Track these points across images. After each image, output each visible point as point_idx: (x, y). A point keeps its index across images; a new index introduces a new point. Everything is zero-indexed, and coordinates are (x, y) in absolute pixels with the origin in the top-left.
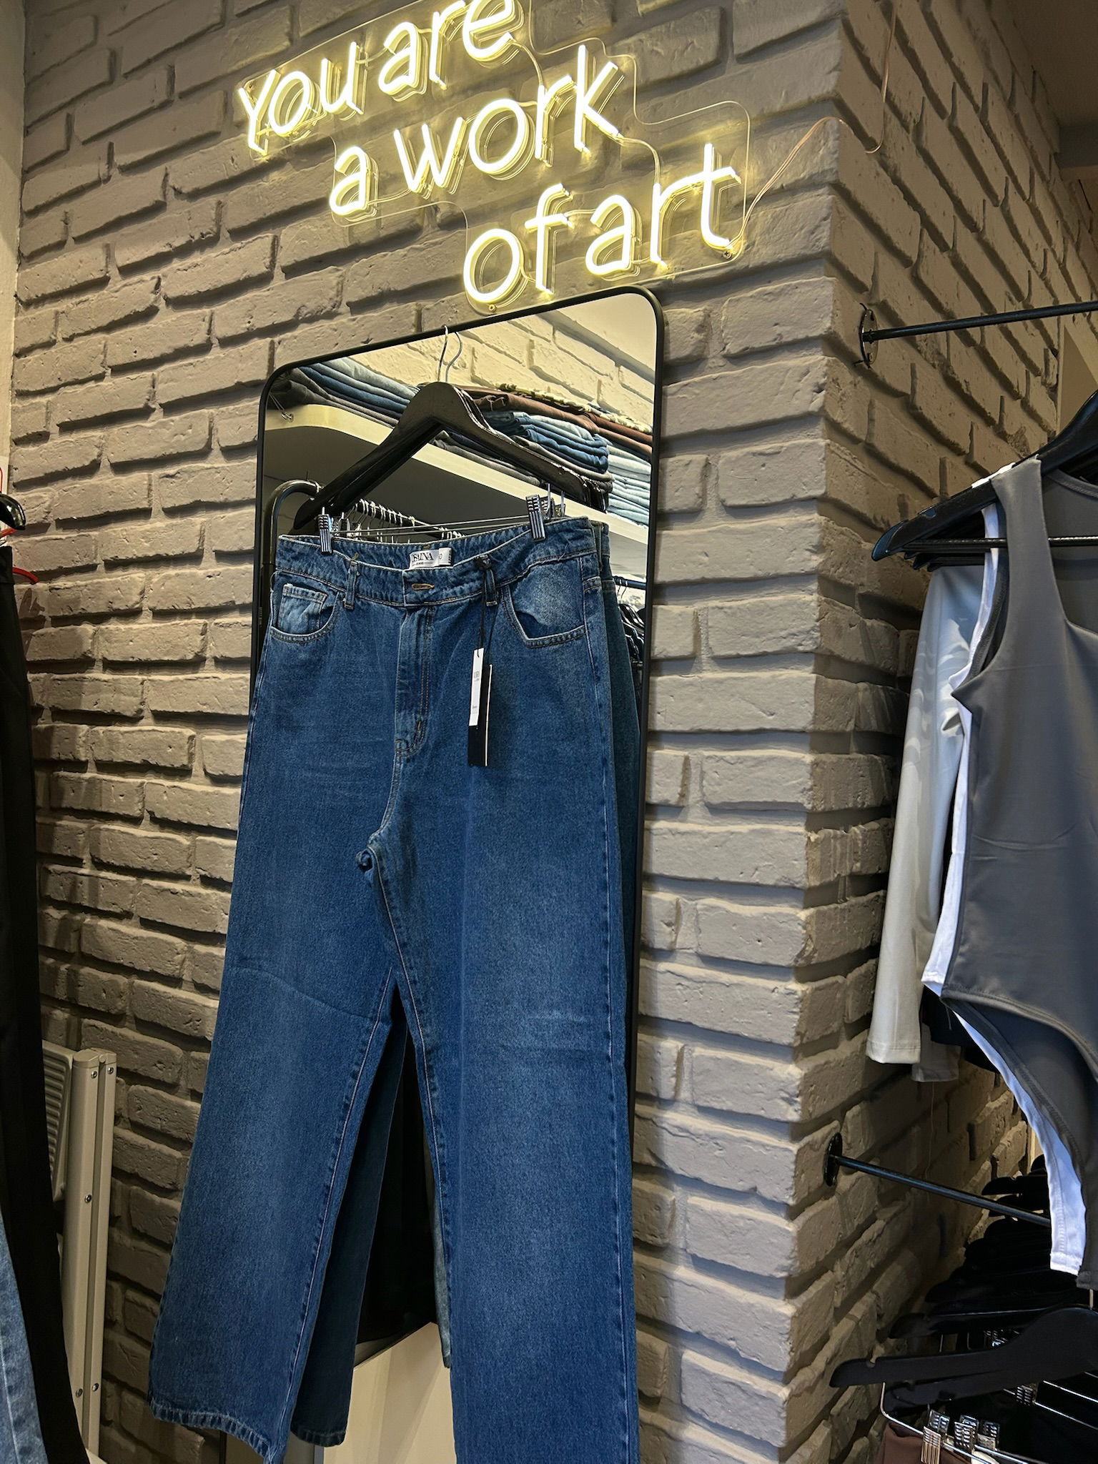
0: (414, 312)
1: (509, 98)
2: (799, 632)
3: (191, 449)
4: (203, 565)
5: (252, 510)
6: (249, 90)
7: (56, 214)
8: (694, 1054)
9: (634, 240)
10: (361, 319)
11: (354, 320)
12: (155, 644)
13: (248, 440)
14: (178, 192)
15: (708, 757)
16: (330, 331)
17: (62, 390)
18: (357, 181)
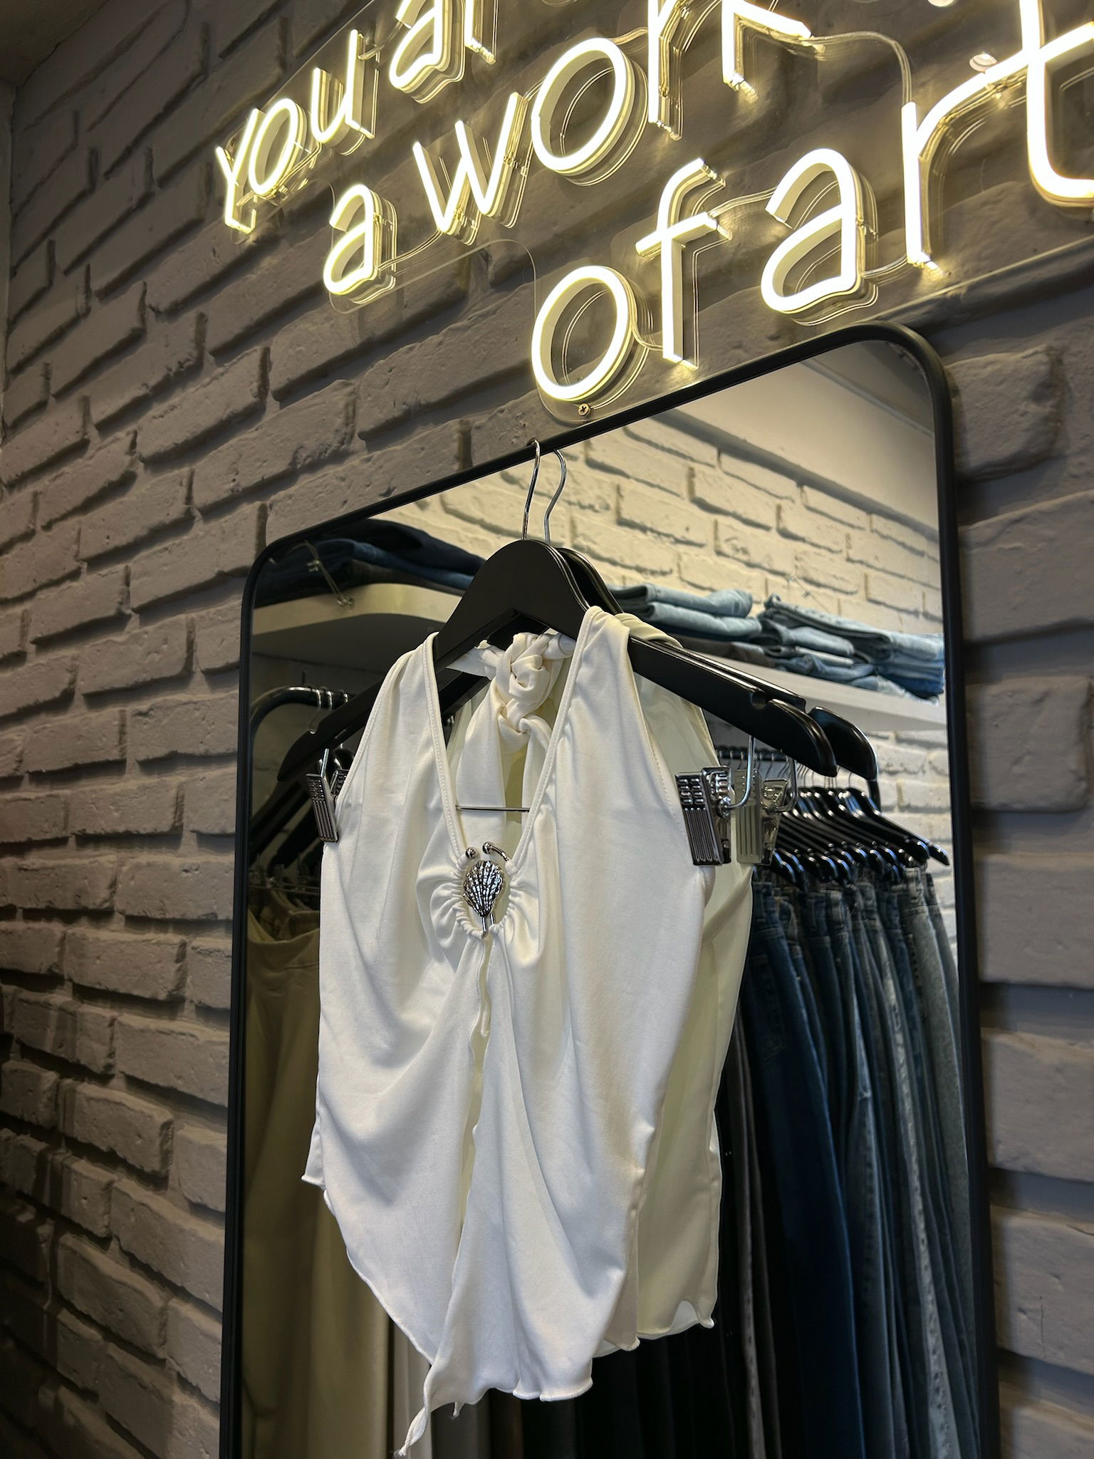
0: (456, 436)
1: (599, 37)
3: (166, 674)
4: (182, 849)
5: (232, 769)
6: (231, 151)
9: (863, 232)
10: (378, 459)
11: (368, 460)
12: (124, 968)
13: (229, 660)
14: (157, 312)
16: (335, 482)
17: (41, 595)
18: (362, 238)
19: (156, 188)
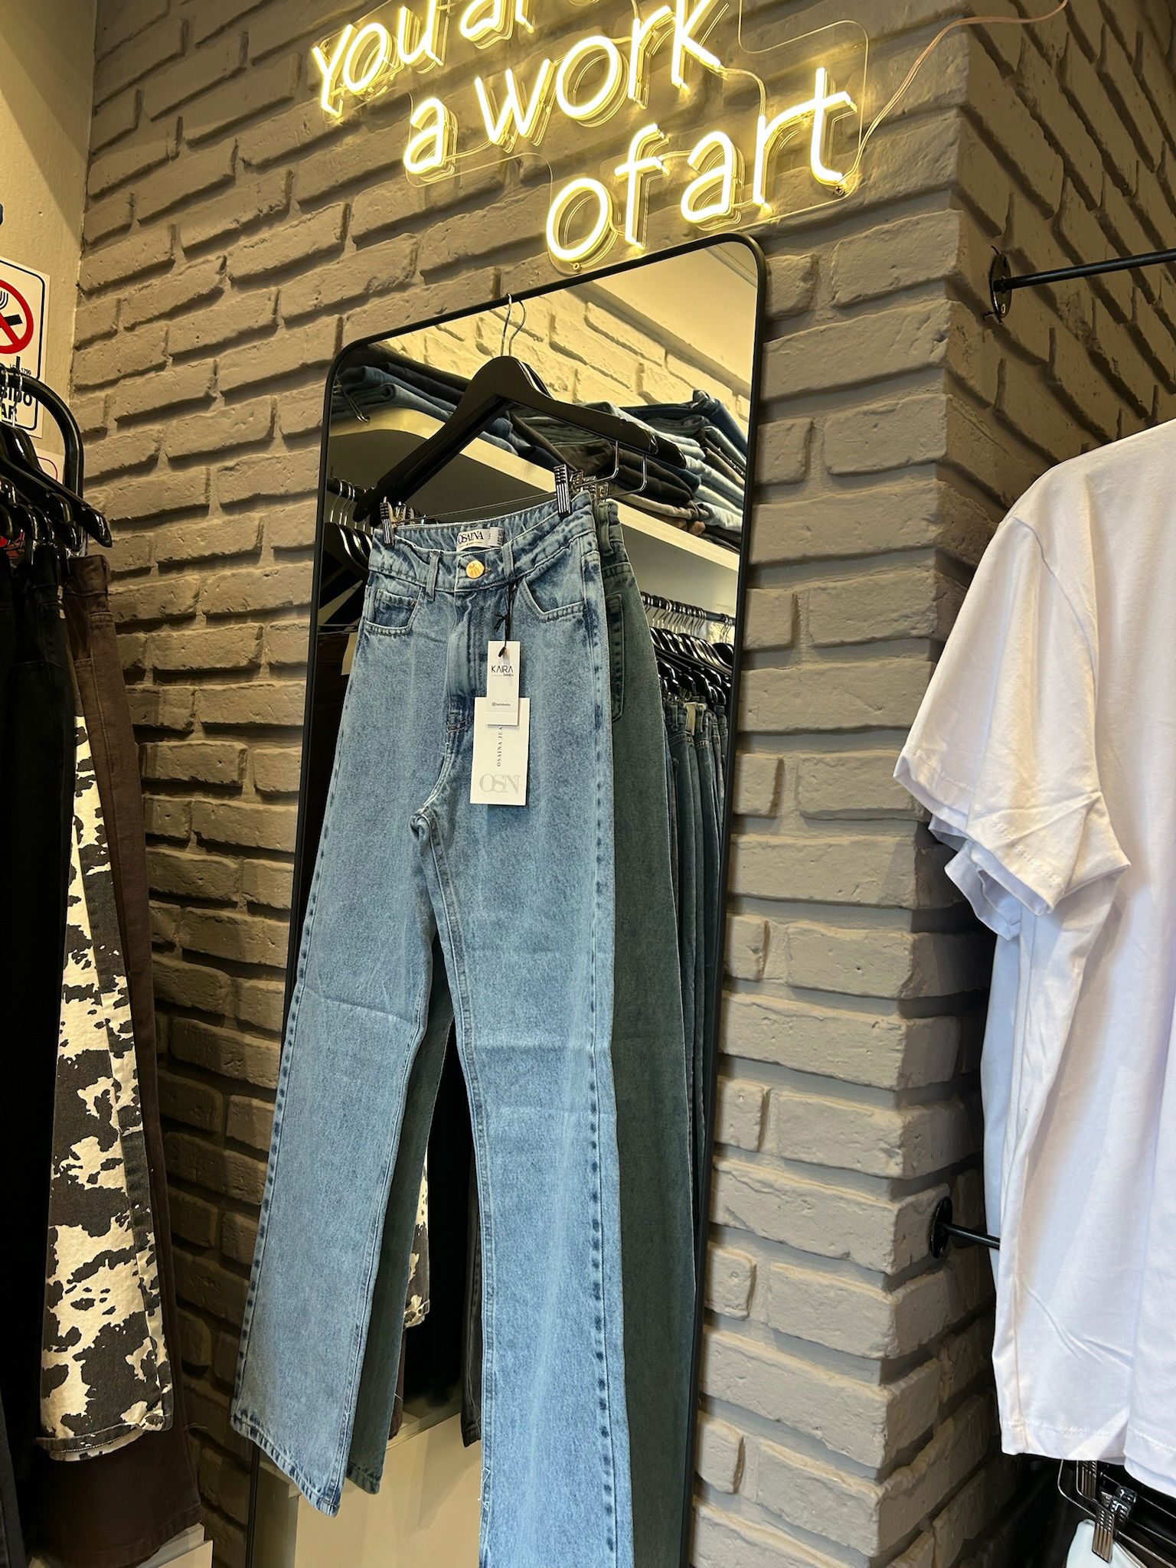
0: (492, 277)
1: (602, 34)
2: (914, 613)
3: (252, 438)
4: (261, 563)
5: (313, 501)
6: (325, 50)
7: (121, 196)
8: (781, 1099)
9: (735, 182)
10: (436, 288)
11: (428, 289)
12: (207, 651)
13: (312, 425)
14: (248, 165)
15: (805, 760)
16: (402, 303)
17: (122, 382)
18: (435, 137)
19: (248, 65)
